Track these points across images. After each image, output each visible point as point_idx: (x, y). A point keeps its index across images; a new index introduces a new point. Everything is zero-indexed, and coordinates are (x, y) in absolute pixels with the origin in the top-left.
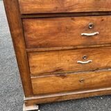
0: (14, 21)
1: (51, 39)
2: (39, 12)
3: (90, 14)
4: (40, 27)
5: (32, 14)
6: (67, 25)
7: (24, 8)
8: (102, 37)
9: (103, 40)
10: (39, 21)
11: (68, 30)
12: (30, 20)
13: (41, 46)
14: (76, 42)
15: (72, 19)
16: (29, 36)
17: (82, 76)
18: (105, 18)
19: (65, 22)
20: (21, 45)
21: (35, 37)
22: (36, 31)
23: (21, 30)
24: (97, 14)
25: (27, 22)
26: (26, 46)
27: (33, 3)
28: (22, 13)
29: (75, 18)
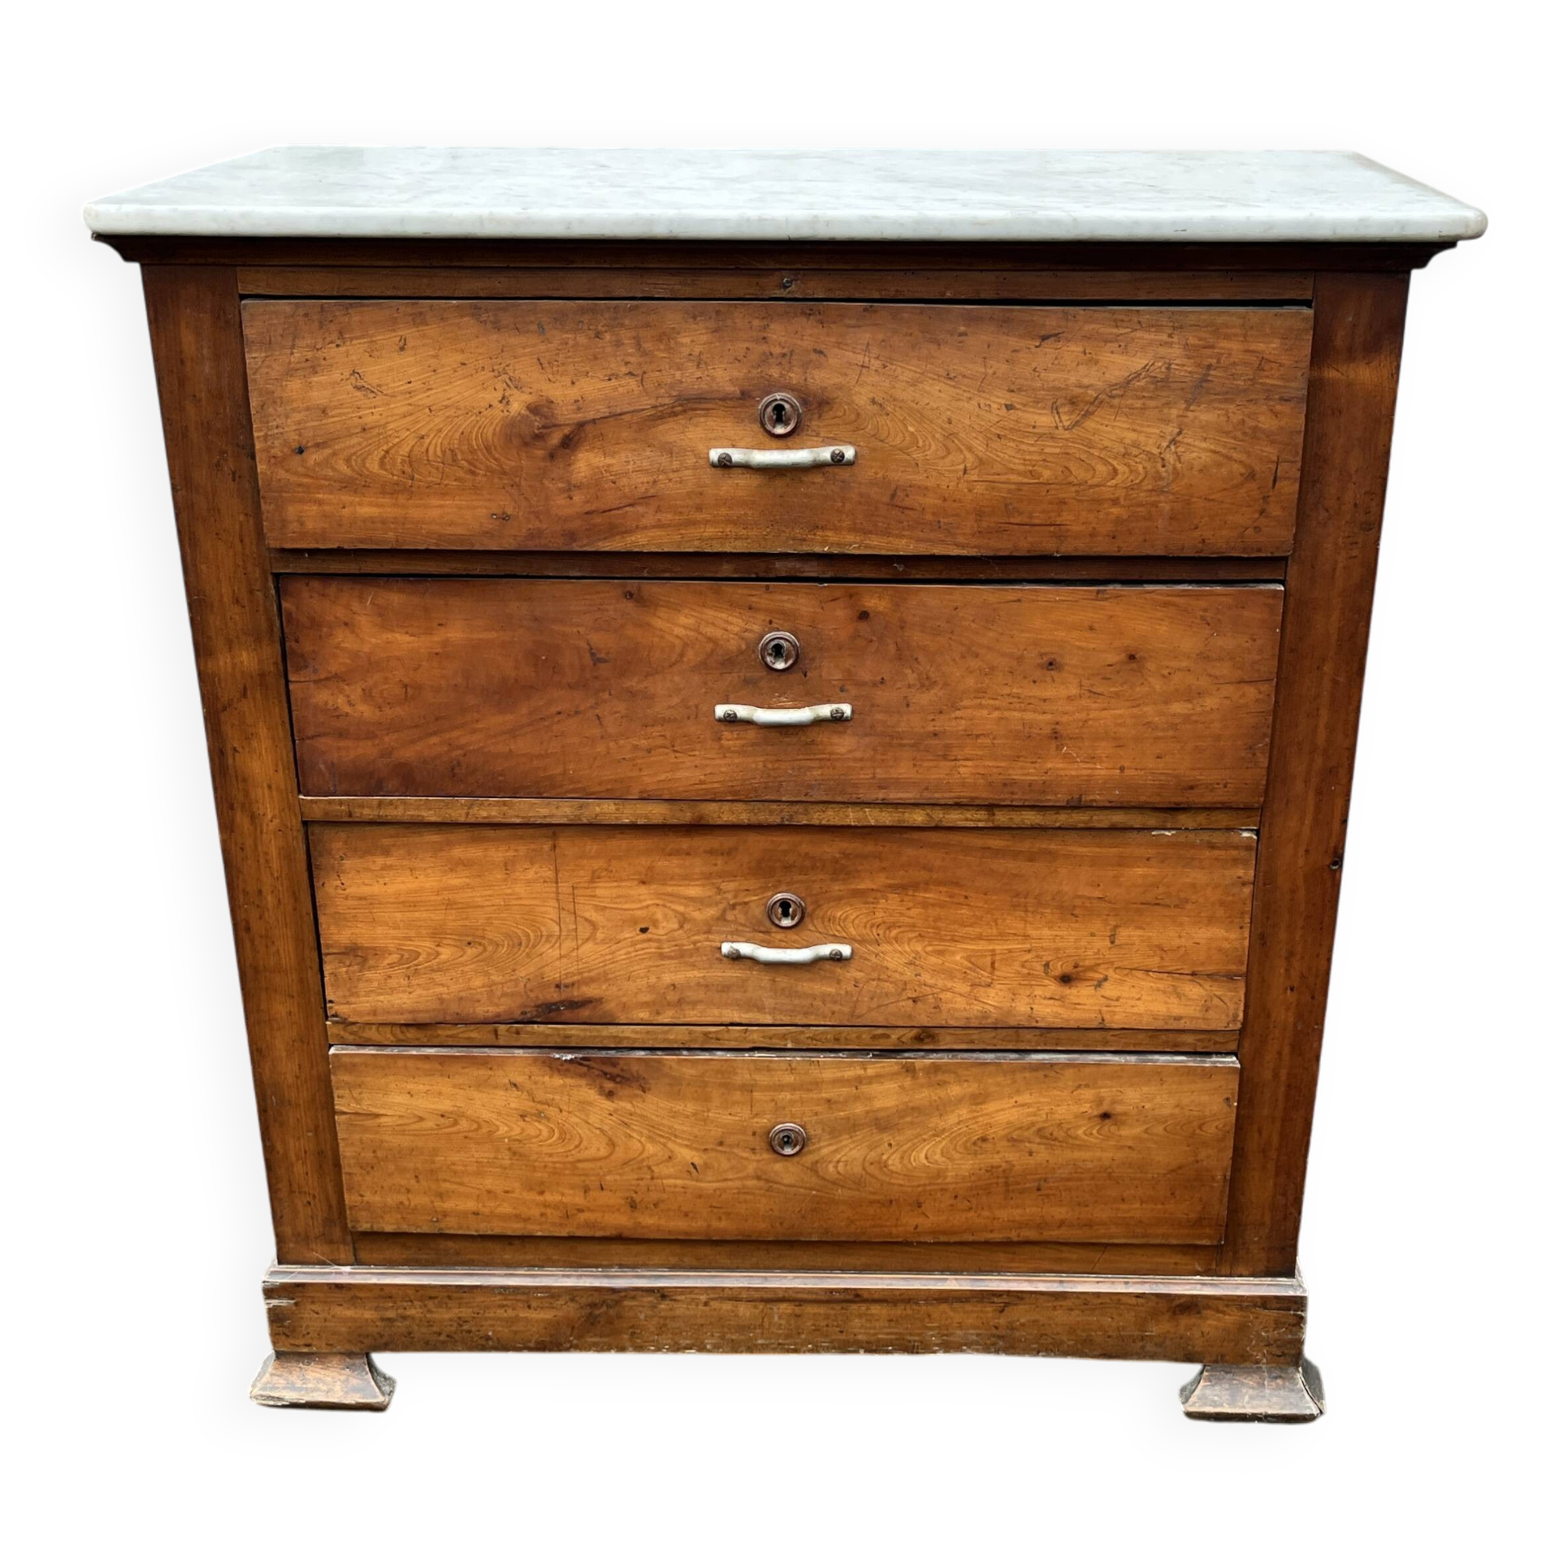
2: (389, 538)
4: (402, 641)
5: (339, 553)
6: (596, 639)
7: (291, 511)
8: (891, 741)
9: (904, 770)
10: (396, 598)
11: (609, 670)
12: (332, 588)
13: (409, 780)
15: (629, 595)
16: (322, 697)
18: (876, 599)
19: (580, 612)
20: (262, 762)
21: (365, 711)
22: (371, 665)
23: (270, 653)
24: (811, 569)
25: (309, 601)
27: (347, 485)
28: (274, 544)
29: (653, 589)
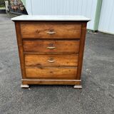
0: (19, 40)
1: (34, 49)
3: (50, 39)
4: (30, 43)
9: (58, 51)
11: (41, 45)
14: (46, 51)
15: (43, 41)
17: (51, 69)
18: (57, 41)
19: (40, 42)
20: (22, 51)
21: (27, 48)
26: (24, 51)
